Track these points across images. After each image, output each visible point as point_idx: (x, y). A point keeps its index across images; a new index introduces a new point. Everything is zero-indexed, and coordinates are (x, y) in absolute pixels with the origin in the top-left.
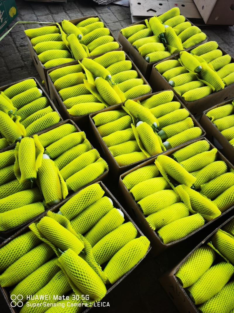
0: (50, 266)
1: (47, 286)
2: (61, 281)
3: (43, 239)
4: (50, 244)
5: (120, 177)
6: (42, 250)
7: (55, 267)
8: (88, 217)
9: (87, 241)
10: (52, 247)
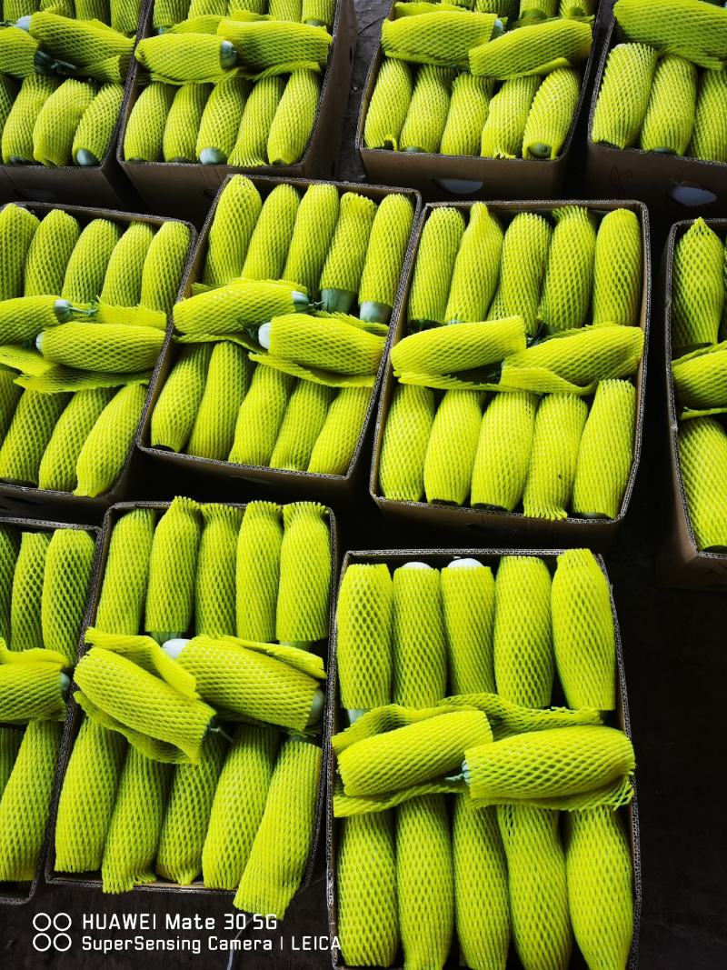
0: (470, 825)
1: (511, 865)
2: (525, 823)
3: (393, 801)
4: (419, 791)
5: (374, 496)
6: (416, 821)
7: (479, 816)
8: (418, 651)
9: (474, 695)
10: (427, 792)
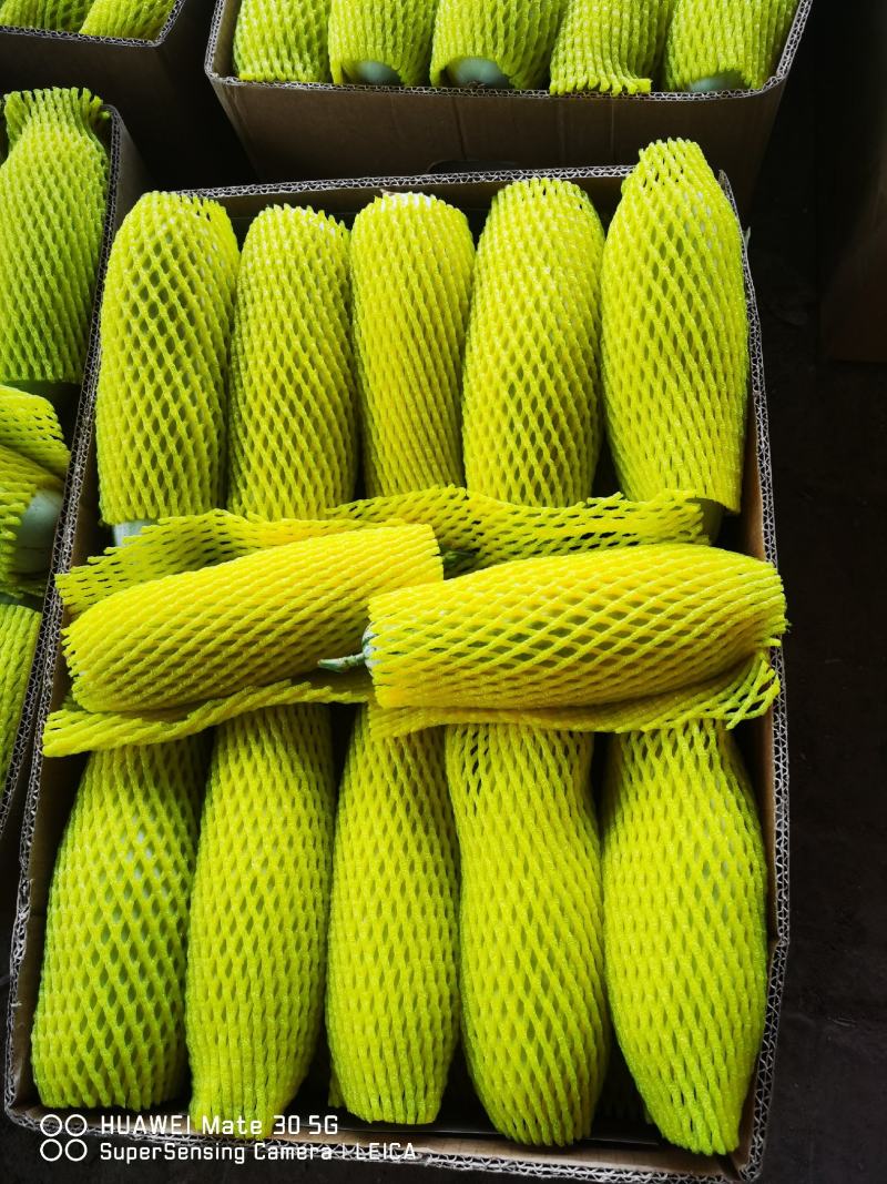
0: (377, 778)
1: (469, 865)
2: (509, 764)
4: (258, 696)
7: (402, 756)
10: (277, 699)
